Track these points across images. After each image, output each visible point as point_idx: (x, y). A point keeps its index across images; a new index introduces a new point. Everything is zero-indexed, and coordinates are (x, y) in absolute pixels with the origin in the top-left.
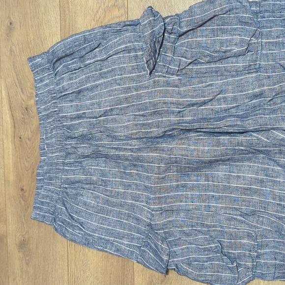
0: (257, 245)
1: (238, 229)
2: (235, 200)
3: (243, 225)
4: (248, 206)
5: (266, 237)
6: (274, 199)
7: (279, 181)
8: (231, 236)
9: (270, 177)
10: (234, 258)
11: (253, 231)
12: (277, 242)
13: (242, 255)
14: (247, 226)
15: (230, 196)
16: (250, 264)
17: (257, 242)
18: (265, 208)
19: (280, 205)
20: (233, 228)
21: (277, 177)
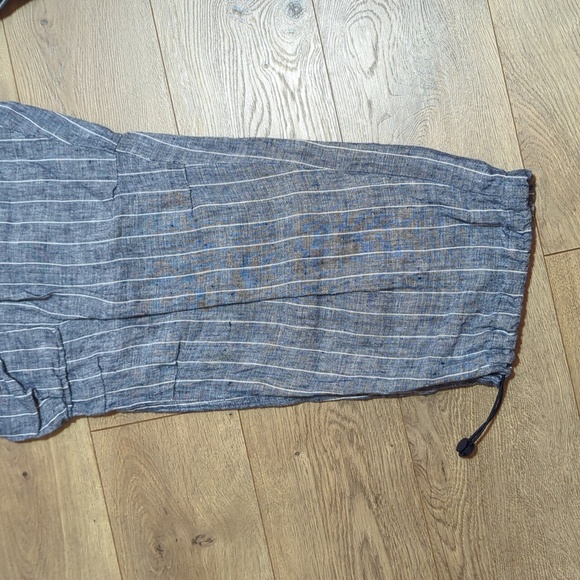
0: (64, 350)
1: (29, 327)
2: (17, 273)
3: (37, 319)
4: (41, 282)
5: (78, 334)
6: (87, 259)
7: (96, 224)
8: (18, 342)
9: (79, 219)
10: (30, 383)
11: (54, 327)
12: (98, 338)
13: (41, 374)
14: (44, 319)
15: (8, 265)
16: (56, 390)
17: (63, 345)
18: (72, 279)
19: (99, 267)
20: (20, 327)
21: (91, 217)
